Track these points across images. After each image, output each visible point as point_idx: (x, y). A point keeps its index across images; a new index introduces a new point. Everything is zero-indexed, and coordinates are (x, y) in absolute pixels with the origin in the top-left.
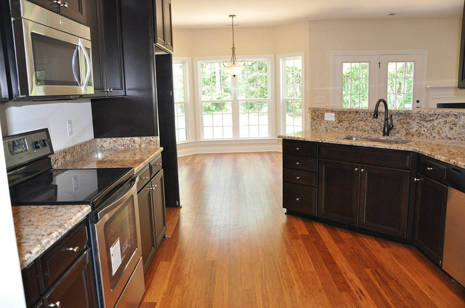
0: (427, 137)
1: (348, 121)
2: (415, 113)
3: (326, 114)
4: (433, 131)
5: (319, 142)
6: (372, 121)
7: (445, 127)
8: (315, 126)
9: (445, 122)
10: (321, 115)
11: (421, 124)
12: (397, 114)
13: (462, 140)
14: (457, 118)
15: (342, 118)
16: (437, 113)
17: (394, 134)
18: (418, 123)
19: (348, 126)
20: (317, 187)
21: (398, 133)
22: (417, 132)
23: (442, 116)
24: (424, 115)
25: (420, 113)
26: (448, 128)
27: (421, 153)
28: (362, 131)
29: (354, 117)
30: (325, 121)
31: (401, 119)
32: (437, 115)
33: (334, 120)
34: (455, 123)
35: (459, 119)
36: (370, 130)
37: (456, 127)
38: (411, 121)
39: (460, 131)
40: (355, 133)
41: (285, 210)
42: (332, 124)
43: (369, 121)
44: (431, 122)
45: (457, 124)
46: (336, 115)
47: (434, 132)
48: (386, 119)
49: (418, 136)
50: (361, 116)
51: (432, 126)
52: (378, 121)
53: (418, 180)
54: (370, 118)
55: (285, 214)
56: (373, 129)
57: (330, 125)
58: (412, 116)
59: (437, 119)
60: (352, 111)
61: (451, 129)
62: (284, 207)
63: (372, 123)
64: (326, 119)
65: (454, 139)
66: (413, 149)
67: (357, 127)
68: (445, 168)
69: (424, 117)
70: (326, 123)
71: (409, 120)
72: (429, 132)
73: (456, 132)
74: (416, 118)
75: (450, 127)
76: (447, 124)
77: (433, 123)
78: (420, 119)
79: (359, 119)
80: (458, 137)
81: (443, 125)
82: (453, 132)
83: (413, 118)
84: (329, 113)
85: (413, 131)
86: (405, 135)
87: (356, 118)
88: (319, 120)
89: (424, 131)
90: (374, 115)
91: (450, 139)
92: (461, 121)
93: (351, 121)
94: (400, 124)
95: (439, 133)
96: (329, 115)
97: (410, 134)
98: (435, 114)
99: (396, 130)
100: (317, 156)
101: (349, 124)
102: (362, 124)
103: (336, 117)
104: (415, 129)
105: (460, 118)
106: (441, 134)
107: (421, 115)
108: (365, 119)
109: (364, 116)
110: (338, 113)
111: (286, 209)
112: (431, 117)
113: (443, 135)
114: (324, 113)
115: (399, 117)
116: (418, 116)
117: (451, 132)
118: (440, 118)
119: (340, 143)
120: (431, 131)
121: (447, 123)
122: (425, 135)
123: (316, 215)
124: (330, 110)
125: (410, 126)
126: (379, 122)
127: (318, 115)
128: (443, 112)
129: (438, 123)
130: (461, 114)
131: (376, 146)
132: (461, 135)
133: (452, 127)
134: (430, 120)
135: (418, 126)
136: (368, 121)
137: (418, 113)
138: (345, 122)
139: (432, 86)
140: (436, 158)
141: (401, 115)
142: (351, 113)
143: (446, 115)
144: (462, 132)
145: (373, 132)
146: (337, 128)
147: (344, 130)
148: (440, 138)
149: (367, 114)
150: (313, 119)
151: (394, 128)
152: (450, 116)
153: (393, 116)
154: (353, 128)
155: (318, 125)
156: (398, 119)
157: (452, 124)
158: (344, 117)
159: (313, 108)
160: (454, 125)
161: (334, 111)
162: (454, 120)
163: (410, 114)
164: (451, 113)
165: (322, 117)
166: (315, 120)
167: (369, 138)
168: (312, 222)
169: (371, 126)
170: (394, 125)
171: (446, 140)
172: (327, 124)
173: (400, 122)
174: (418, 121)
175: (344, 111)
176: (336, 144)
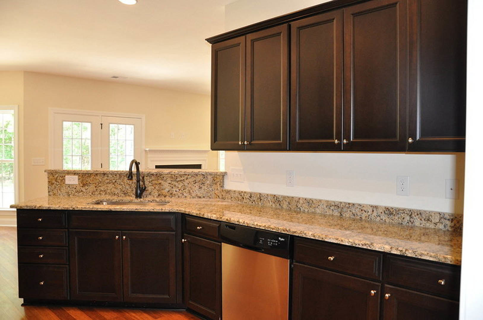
0: (179, 197)
1: (94, 184)
2: (167, 173)
3: (67, 177)
4: (184, 190)
5: (69, 209)
6: (122, 183)
7: (195, 186)
8: (54, 191)
9: (195, 182)
10: (60, 178)
11: (172, 184)
12: (148, 176)
13: (210, 198)
14: (204, 178)
15: (87, 181)
16: (186, 174)
17: (147, 196)
18: (169, 183)
19: (95, 190)
20: (68, 263)
21: (150, 195)
22: (169, 193)
23: (192, 176)
24: (175, 176)
25: (171, 173)
26: (197, 187)
27: (187, 213)
28: (111, 194)
29: (102, 179)
30: (66, 185)
31: (153, 180)
32: (187, 175)
33: (77, 183)
34: (203, 182)
35: (206, 179)
36: (120, 193)
37: (204, 186)
38: (163, 182)
39: (208, 190)
40: (103, 197)
41: (22, 301)
42: (75, 188)
43: (119, 183)
44: (182, 183)
45: (205, 183)
46: (80, 177)
47: (185, 192)
48: (138, 181)
49: (170, 197)
50: (110, 178)
51: (183, 186)
52: (128, 183)
53: (185, 240)
54: (120, 180)
55: (22, 305)
56: (123, 191)
57: (73, 189)
58: (164, 177)
59: (187, 179)
60: (99, 173)
61: (200, 188)
62: (20, 297)
63: (121, 185)
64: (67, 182)
65: (204, 197)
66: (178, 210)
67: (104, 191)
68: (216, 226)
69: (176, 178)
70: (67, 187)
71: (160, 181)
72: (181, 191)
73: (204, 191)
74: (168, 178)
75: (199, 186)
76: (197, 184)
77: (183, 184)
78: (171, 179)
79: (107, 181)
80: (207, 196)
81: (193, 185)
82: (202, 191)
83: (165, 178)
84: (71, 175)
85: (165, 192)
86: (158, 196)
87: (103, 180)
88: (58, 183)
89: (176, 191)
90: (129, 177)
91: (200, 197)
92: (208, 180)
93: (98, 183)
94: (152, 186)
95: (190, 192)
96: (71, 177)
97: (162, 195)
98: (185, 174)
99: (148, 192)
100: (67, 226)
101: (96, 187)
102: (110, 186)
103: (80, 180)
104: (167, 190)
105: (207, 177)
106: (191, 194)
107: (172, 175)
108: (114, 181)
109: (113, 178)
110: (82, 176)
111: (22, 299)
112: (181, 177)
113: (194, 195)
114: (65, 176)
115: (150, 178)
116: (169, 177)
117: (200, 191)
118: (190, 178)
119: (96, 210)
120: (182, 191)
121: (196, 182)
122: (177, 195)
123: (69, 298)
124: (72, 172)
125: (162, 187)
126: (130, 184)
127: (57, 179)
128: (192, 172)
129: (188, 183)
130: (208, 174)
131: (138, 209)
132: (209, 193)
133: (201, 186)
134: (181, 181)
135: (170, 187)
136: (117, 183)
137: (170, 174)
138: (90, 185)
139: (151, 149)
140: (205, 217)
141: (153, 176)
142: (98, 175)
143: (195, 175)
144: (209, 191)
145: (123, 195)
146: (82, 193)
147: (91, 194)
148: (191, 197)
149: (116, 175)
150: (50, 183)
151: (147, 189)
152: (198, 175)
153: (145, 177)
154: (101, 191)
155: (57, 190)
156: (149, 180)
157: (201, 183)
158: (89, 180)
159: (50, 170)
160: (203, 185)
161: (77, 174)
162: (202, 180)
163: (162, 175)
164: (199, 173)
165: (62, 180)
166: (52, 184)
167: (121, 201)
168: (63, 308)
169: (120, 189)
170: (146, 186)
171: (197, 199)
172: (69, 189)
173: (151, 183)
174: (170, 182)
175: (89, 173)
176: (92, 211)
